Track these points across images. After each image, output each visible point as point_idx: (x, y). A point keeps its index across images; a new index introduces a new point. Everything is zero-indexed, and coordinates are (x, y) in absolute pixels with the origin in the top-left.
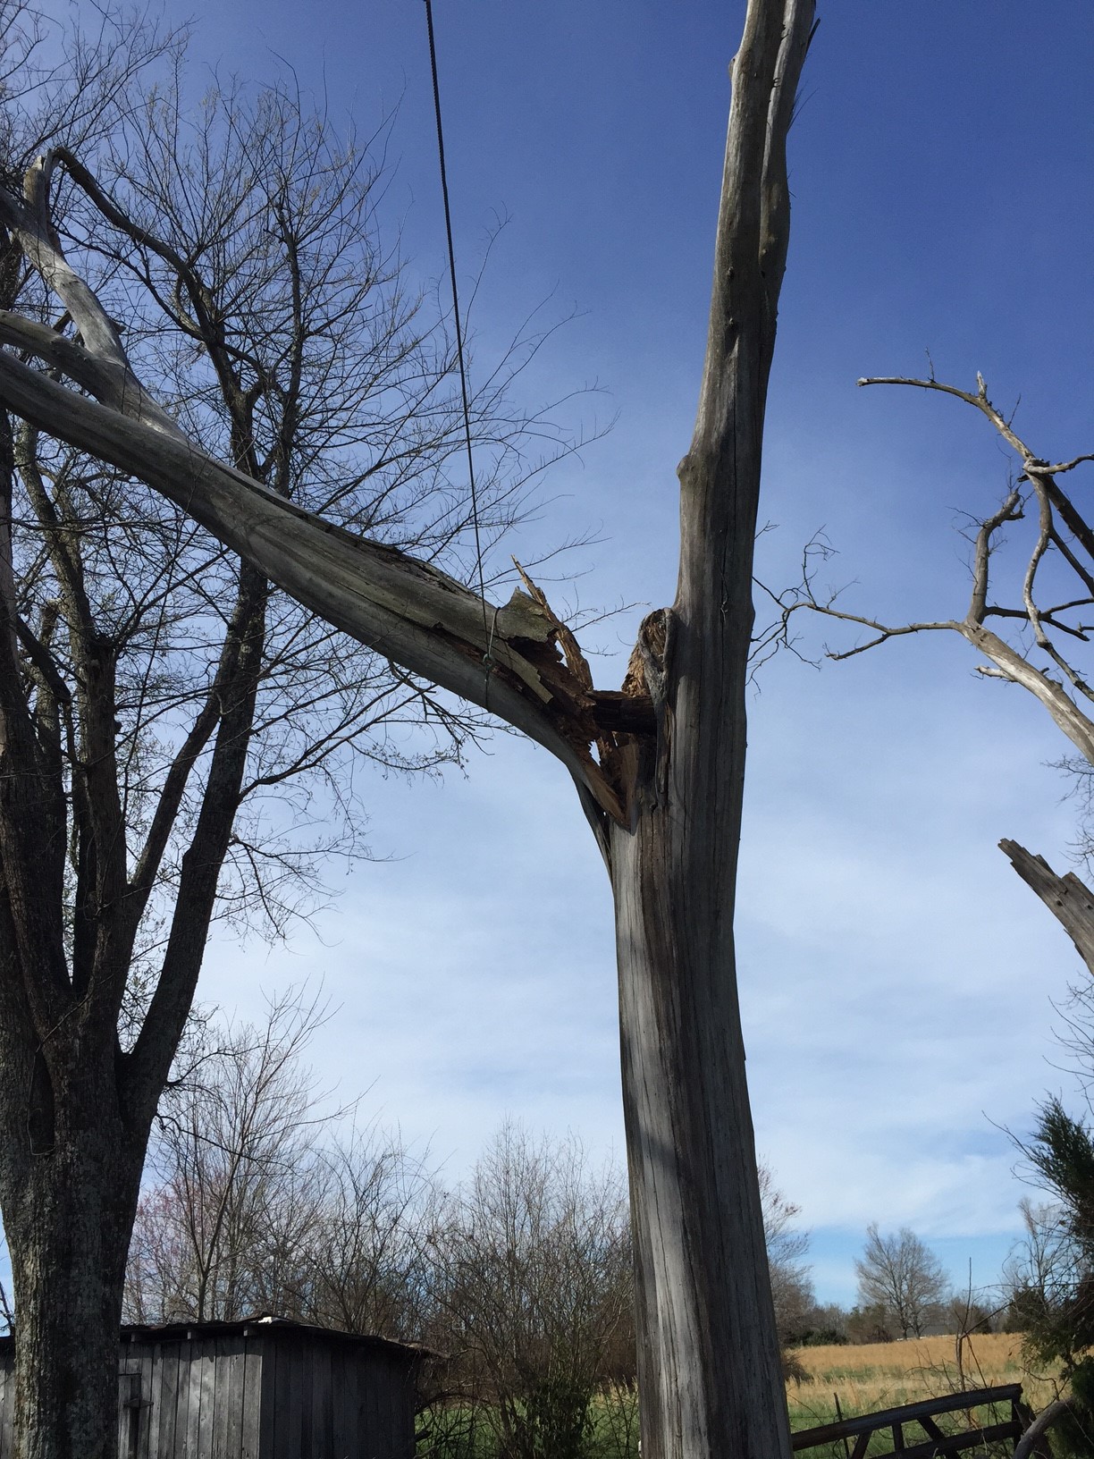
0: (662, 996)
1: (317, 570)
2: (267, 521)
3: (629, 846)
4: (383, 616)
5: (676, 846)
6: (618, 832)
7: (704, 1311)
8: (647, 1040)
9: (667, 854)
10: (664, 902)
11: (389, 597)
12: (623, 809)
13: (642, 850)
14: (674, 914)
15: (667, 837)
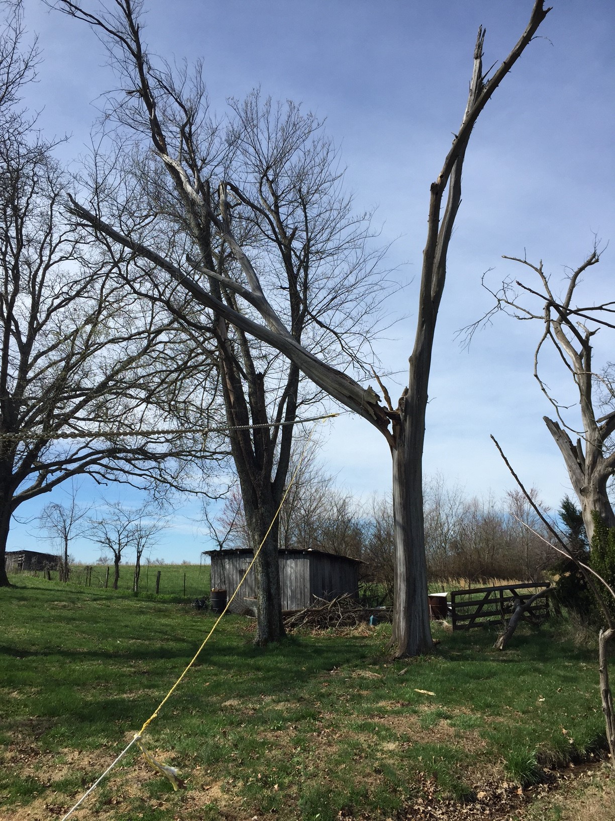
0: (401, 491)
1: (319, 378)
2: (306, 362)
3: (396, 453)
4: (336, 391)
5: (406, 456)
6: (394, 449)
7: (407, 557)
8: (398, 500)
9: (404, 457)
10: (403, 468)
11: (337, 386)
12: (395, 443)
13: (399, 455)
14: (405, 471)
15: (404, 452)
